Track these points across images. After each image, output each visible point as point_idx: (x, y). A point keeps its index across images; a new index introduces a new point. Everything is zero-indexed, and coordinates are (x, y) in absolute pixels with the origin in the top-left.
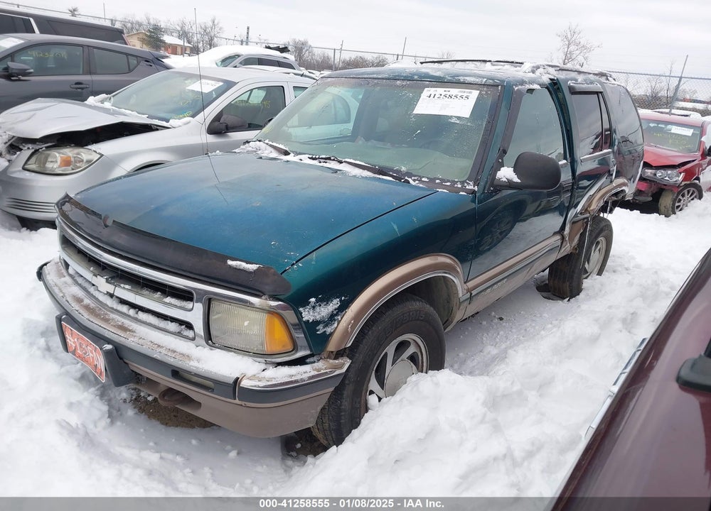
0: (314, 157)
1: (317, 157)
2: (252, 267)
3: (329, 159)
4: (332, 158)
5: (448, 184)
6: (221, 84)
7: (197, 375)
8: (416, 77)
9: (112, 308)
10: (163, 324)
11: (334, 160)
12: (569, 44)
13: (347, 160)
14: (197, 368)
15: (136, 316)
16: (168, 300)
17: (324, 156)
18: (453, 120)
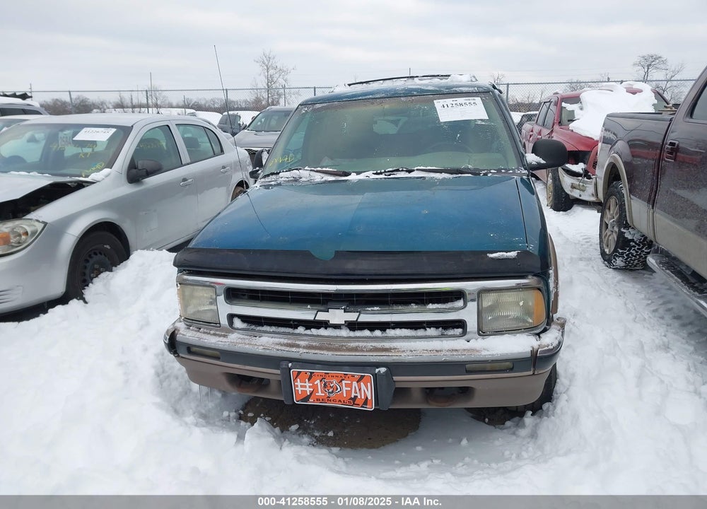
0: (379, 171)
1: (383, 171)
2: (513, 254)
3: (398, 170)
4: (401, 169)
5: (511, 171)
6: (114, 130)
7: (493, 361)
8: (415, 93)
9: (350, 337)
10: (420, 332)
11: (402, 171)
12: (268, 69)
13: (419, 168)
14: (493, 355)
15: (384, 335)
16: (431, 306)
17: (391, 169)
18: (479, 122)
